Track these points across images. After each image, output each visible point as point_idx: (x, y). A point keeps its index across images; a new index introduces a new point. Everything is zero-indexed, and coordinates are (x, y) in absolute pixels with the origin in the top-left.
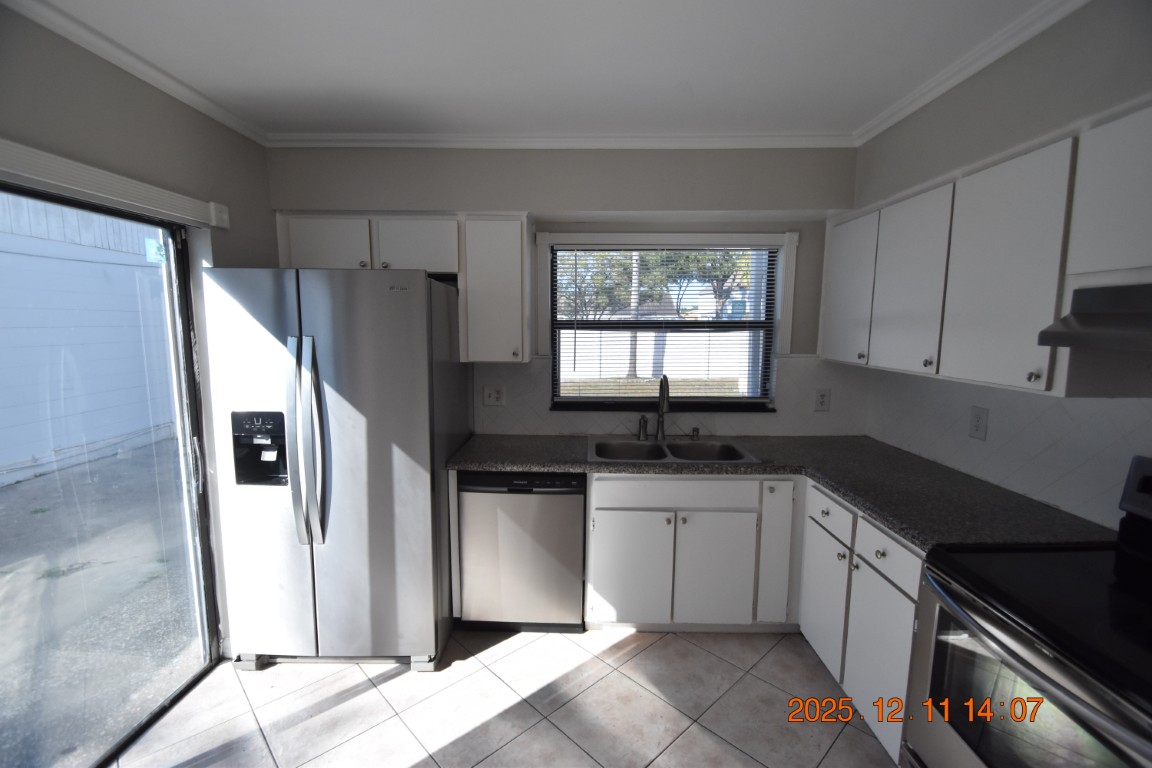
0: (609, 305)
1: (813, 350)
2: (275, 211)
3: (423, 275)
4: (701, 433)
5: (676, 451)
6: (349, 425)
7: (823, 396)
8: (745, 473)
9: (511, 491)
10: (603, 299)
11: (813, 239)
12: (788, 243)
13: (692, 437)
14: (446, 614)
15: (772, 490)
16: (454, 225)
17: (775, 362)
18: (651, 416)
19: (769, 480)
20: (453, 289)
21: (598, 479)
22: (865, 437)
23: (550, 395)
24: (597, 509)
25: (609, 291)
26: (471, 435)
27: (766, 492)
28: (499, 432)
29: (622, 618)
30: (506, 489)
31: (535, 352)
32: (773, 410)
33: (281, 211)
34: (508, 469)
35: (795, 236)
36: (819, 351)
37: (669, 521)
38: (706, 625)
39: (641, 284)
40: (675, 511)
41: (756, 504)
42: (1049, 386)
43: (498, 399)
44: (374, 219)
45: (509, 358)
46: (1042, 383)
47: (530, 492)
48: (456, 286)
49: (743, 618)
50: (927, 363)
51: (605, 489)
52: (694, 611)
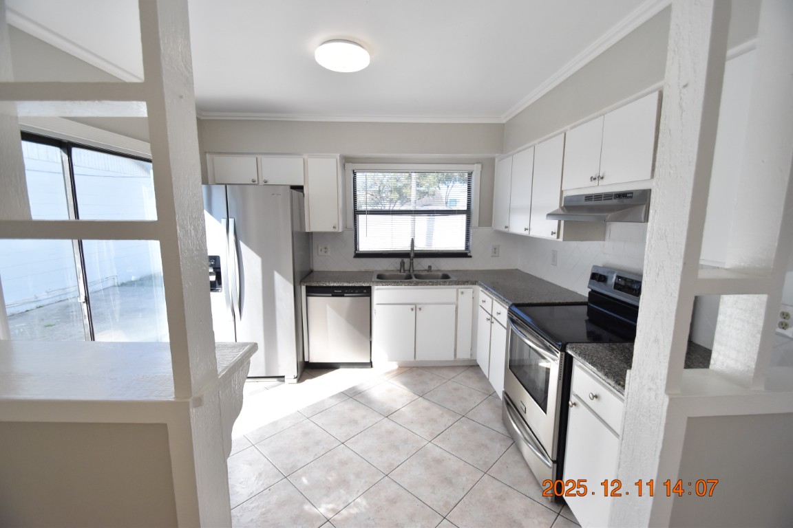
0: (399, 199)
1: (490, 225)
2: (206, 152)
3: (289, 187)
4: (433, 269)
5: (417, 277)
6: (252, 261)
7: (495, 249)
8: (449, 285)
9: (333, 296)
10: (395, 196)
11: (489, 167)
12: (476, 169)
13: (428, 271)
14: (301, 359)
15: (462, 293)
16: (302, 159)
17: (471, 231)
18: (407, 260)
19: (461, 288)
20: (302, 194)
21: (378, 289)
22: (517, 269)
23: (354, 250)
24: (378, 304)
25: (399, 190)
26: (311, 271)
27: (460, 294)
28: (327, 270)
29: (391, 360)
30: (330, 295)
31: (345, 227)
32: (470, 257)
33: (209, 153)
34: (332, 285)
35: (480, 166)
36: (493, 225)
37: (412, 309)
38: (430, 361)
39: (418, 185)
40: (415, 305)
41: (455, 300)
42: (558, 237)
43: (325, 252)
44: (259, 157)
45: (331, 230)
46: (555, 236)
47: (343, 296)
48: (303, 192)
49: (449, 356)
50: (526, 229)
51: (381, 293)
52: (425, 355)
